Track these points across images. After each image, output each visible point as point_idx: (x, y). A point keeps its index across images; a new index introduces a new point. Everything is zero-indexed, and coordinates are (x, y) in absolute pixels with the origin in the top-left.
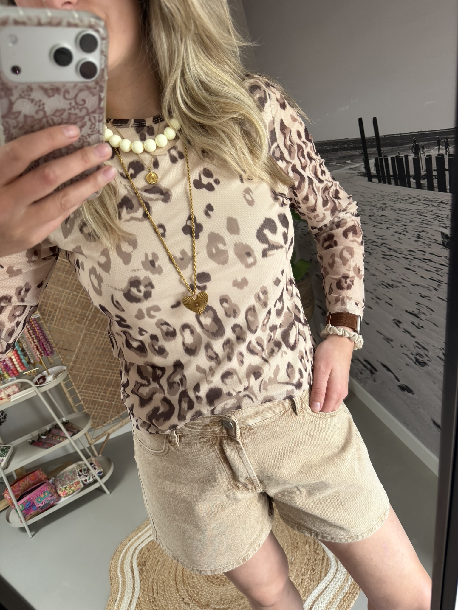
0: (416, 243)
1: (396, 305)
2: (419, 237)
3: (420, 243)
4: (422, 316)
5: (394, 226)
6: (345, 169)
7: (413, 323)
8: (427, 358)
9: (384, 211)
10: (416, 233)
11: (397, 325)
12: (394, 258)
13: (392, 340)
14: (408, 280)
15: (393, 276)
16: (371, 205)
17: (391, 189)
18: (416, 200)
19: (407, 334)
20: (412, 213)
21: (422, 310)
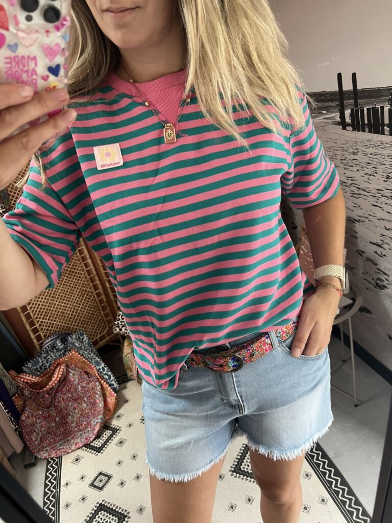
0: (385, 183)
1: (361, 238)
2: (388, 177)
3: (388, 183)
4: (386, 246)
5: (365, 169)
6: (320, 118)
7: (376, 253)
8: (387, 282)
9: (356, 156)
10: (386, 175)
11: (361, 255)
12: (362, 196)
13: (354, 268)
14: (375, 215)
15: (360, 212)
16: (343, 150)
17: (366, 136)
18: (388, 146)
19: (370, 262)
20: (383, 157)
21: (386, 241)
